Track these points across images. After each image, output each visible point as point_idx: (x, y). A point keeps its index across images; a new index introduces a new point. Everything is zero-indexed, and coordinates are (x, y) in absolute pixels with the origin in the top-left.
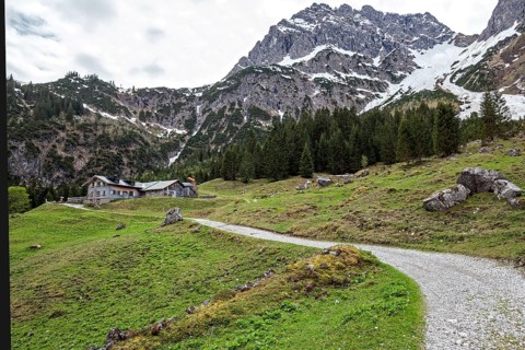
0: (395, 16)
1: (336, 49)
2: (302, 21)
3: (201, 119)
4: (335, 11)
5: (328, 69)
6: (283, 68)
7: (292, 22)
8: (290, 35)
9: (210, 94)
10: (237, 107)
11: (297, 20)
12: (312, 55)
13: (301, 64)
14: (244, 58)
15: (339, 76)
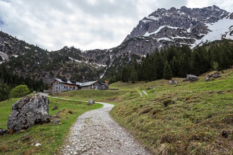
0: (197, 9)
1: (169, 27)
2: (153, 17)
3: (112, 61)
4: (168, 11)
5: (166, 36)
6: (145, 37)
7: (149, 18)
8: (148, 23)
9: (115, 50)
10: (126, 55)
11: (151, 17)
12: (158, 31)
13: (153, 35)
14: (129, 35)
15: (171, 38)
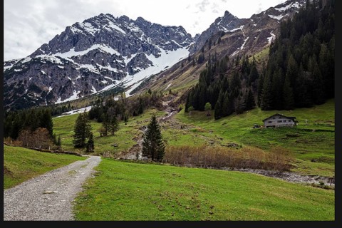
2: (90, 25)
4: (117, 20)
5: (93, 63)
10: (23, 83)
13: (77, 57)
15: (98, 67)
